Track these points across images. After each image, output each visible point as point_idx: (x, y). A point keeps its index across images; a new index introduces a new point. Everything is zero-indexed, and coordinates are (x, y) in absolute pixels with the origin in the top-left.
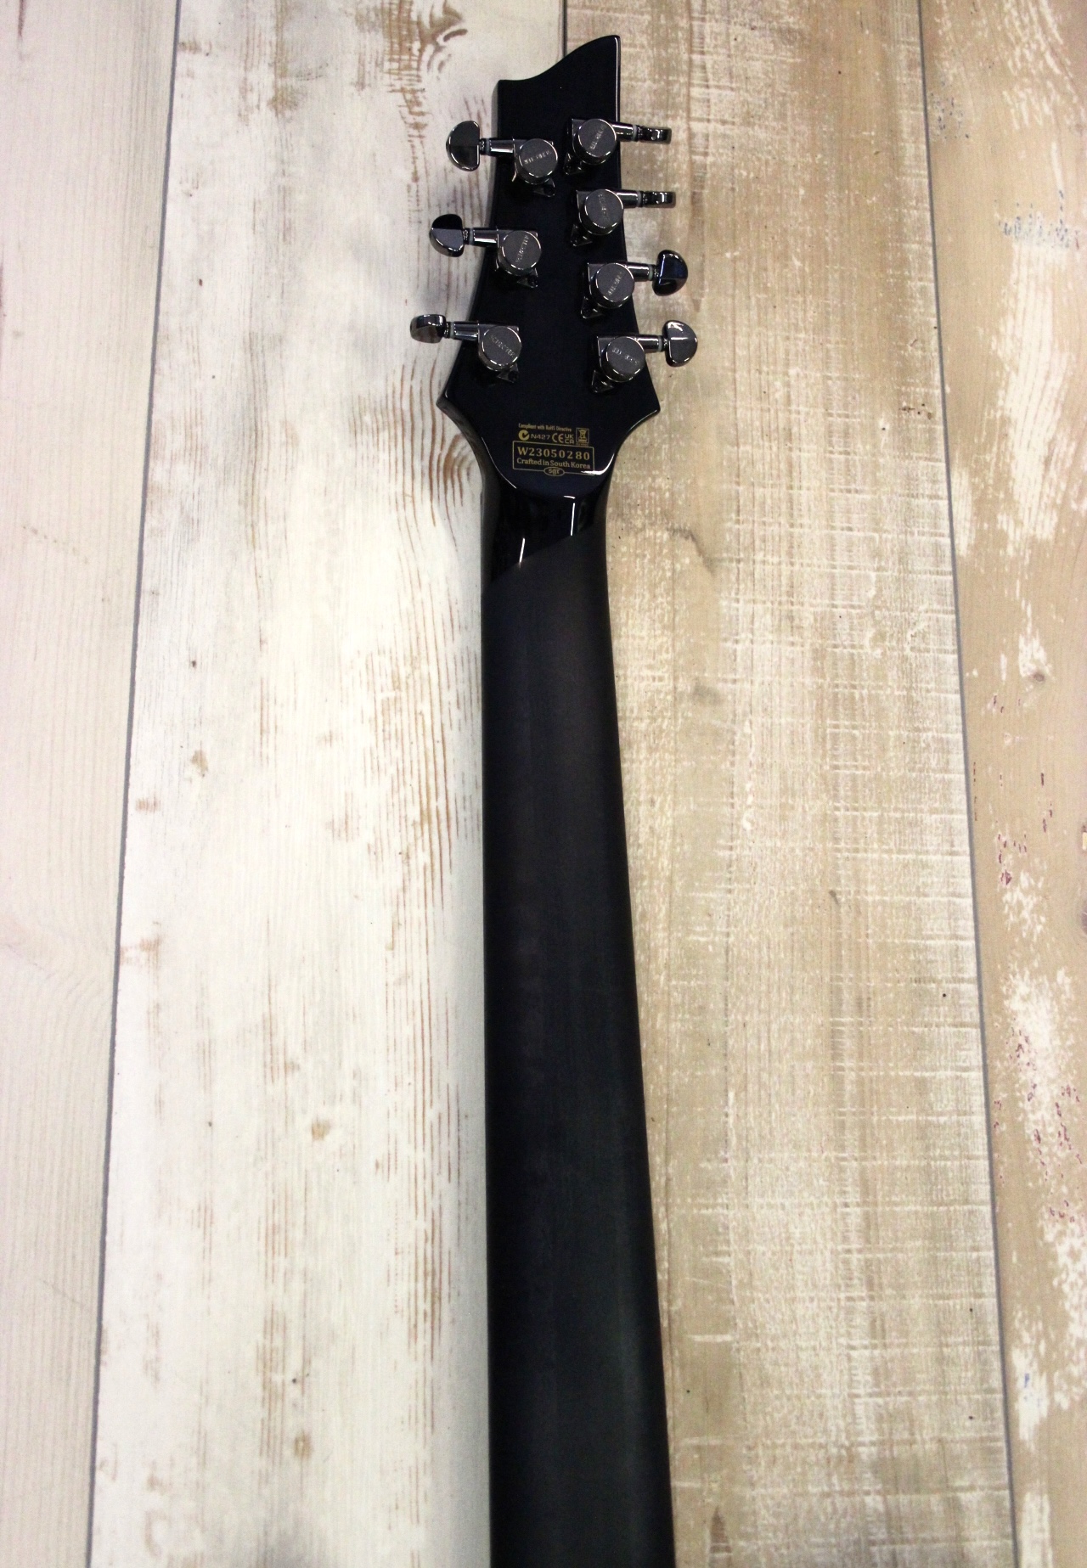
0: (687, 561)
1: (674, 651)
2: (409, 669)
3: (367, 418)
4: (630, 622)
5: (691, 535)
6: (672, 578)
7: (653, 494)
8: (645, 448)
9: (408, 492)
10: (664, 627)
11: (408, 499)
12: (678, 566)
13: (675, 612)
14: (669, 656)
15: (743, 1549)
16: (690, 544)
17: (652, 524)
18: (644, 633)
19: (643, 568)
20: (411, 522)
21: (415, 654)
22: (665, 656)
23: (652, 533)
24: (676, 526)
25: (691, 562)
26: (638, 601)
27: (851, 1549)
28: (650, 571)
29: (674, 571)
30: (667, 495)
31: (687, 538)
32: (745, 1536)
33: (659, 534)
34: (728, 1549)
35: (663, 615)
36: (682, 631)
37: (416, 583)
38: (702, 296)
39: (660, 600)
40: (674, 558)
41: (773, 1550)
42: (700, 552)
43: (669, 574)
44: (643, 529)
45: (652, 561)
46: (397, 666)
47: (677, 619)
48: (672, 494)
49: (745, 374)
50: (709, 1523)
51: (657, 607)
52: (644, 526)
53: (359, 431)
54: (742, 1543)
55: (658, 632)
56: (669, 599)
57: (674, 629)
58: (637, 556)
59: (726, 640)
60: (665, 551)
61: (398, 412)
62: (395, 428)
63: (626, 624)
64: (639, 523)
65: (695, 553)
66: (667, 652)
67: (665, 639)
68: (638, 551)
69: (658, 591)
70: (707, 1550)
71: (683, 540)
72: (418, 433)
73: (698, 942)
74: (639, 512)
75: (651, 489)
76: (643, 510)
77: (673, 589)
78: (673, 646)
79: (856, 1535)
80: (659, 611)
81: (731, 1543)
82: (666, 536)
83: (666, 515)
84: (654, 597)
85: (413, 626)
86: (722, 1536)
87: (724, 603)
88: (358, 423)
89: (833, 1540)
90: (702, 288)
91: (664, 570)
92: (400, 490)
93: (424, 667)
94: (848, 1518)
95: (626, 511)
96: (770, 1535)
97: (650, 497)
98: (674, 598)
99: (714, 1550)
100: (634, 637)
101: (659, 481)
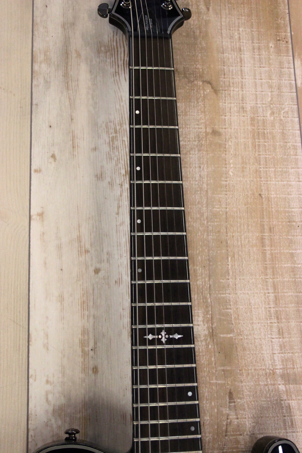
0: (208, 91)
1: (205, 119)
2: (120, 127)
3: (103, 48)
4: (191, 111)
5: (209, 83)
6: (204, 96)
7: (196, 70)
8: (193, 55)
9: (117, 71)
10: (202, 112)
11: (117, 74)
12: (205, 93)
13: (205, 107)
14: (204, 121)
15: (239, 402)
16: (209, 85)
17: (197, 80)
18: (195, 114)
19: (194, 93)
20: (118, 81)
21: (121, 122)
22: (202, 121)
23: (196, 82)
24: (204, 80)
25: (210, 91)
26: (193, 104)
27: (275, 402)
28: (196, 94)
29: (204, 94)
30: (201, 70)
31: (208, 83)
32: (241, 398)
33: (199, 83)
34: (234, 402)
35: (201, 108)
36: (207, 113)
37: (121, 100)
38: (210, 6)
39: (200, 103)
40: (204, 90)
41: (249, 402)
42: (212, 88)
43: (202, 95)
44: (193, 81)
45: (197, 91)
46: (116, 126)
47: (206, 109)
48: (203, 70)
49: (225, 31)
50: (228, 394)
51: (199, 106)
52: (194, 80)
53: (100, 52)
54: (239, 400)
55: (200, 114)
56: (203, 103)
57: (205, 113)
58: (192, 90)
59: (222, 116)
60: (201, 88)
61: (113, 46)
62: (112, 51)
63: (189, 111)
64: (192, 79)
65: (211, 88)
66: (203, 120)
67: (202, 116)
68: (192, 88)
69: (199, 101)
70: (228, 403)
71: (207, 84)
72: (119, 53)
73: (217, 210)
74: (192, 76)
75: (196, 68)
76: (193, 75)
77: (204, 100)
78: (205, 118)
79: (276, 398)
80: (200, 107)
81: (235, 400)
82: (201, 83)
83: (201, 77)
84: (198, 102)
85: (120, 113)
86: (232, 398)
87: (221, 104)
88: (100, 50)
89: (269, 399)
90: (210, 3)
91: (201, 94)
92: (114, 71)
93: (124, 126)
94: (274, 393)
95: (188, 75)
96: (248, 398)
97: (195, 71)
98: (204, 102)
99: (230, 402)
100: (192, 115)
101: (198, 66)
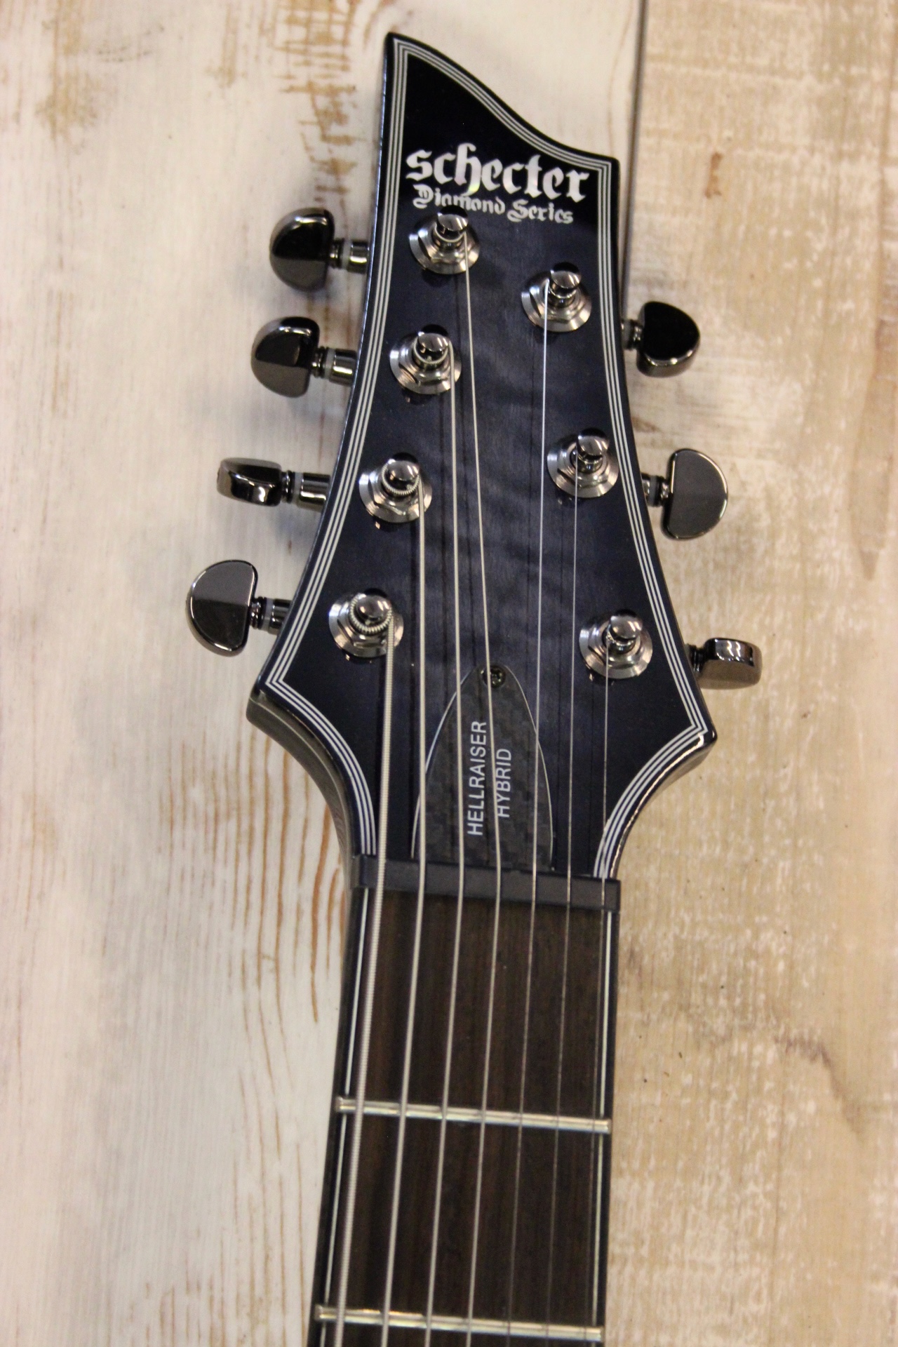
0: (811, 1107)
1: (771, 1295)
2: (245, 1323)
3: (197, 793)
4: (689, 1233)
5: (822, 1054)
6: (779, 1144)
7: (752, 964)
8: (746, 866)
9: (269, 949)
10: (756, 1246)
11: (268, 965)
12: (792, 1118)
13: (779, 1213)
14: (761, 1308)
16: (819, 1071)
17: (746, 1029)
18: (716, 1258)
19: (722, 1121)
20: (270, 1014)
21: (259, 1291)
22: (753, 1307)
23: (744, 1048)
24: (794, 1033)
25: (819, 1111)
26: (706, 1189)
28: (736, 1127)
29: (782, 1127)
30: (781, 966)
31: (813, 1059)
33: (758, 1049)
35: (755, 1221)
36: (790, 1257)
37: (271, 1143)
38: (881, 544)
39: (751, 1188)
40: (786, 1100)
42: (839, 1089)
43: (772, 1134)
44: (727, 1038)
45: (742, 1106)
46: (222, 1316)
47: (782, 1230)
48: (791, 967)
51: (743, 1203)
52: (730, 1029)
53: (178, 818)
55: (743, 1257)
56: (770, 1187)
57: (774, 1251)
58: (711, 1093)
59: (876, 1277)
60: (768, 1085)
61: (259, 782)
62: (252, 814)
63: (681, 1238)
64: (719, 1025)
65: (827, 1091)
66: (758, 1298)
67: (756, 1271)
68: (715, 1085)
69: (749, 1169)
71: (805, 1064)
72: (296, 824)
74: (723, 1002)
75: (751, 953)
76: (730, 998)
77: (780, 1168)
78: (771, 1287)
80: (748, 1213)
82: (772, 1054)
83: (776, 1010)
84: (740, 1181)
85: (259, 1233)
87: (878, 1199)
88: (179, 802)
90: (882, 528)
91: (763, 1126)
92: (251, 945)
93: (275, 1320)
95: (696, 998)
97: (746, 970)
98: (778, 1187)
100: (693, 1264)
101: (767, 936)
